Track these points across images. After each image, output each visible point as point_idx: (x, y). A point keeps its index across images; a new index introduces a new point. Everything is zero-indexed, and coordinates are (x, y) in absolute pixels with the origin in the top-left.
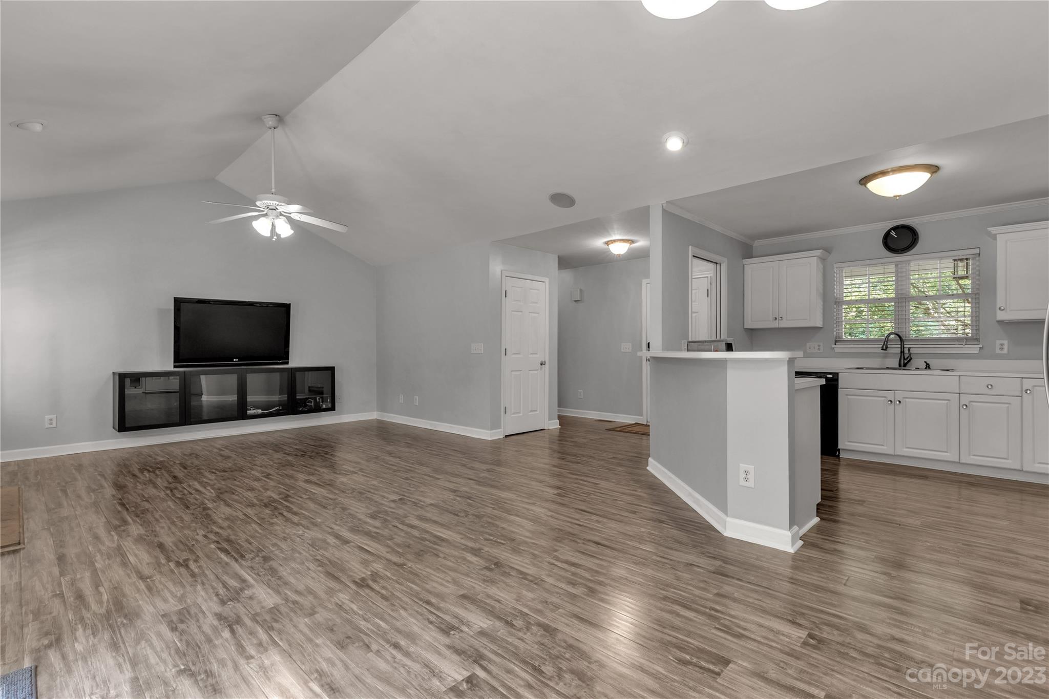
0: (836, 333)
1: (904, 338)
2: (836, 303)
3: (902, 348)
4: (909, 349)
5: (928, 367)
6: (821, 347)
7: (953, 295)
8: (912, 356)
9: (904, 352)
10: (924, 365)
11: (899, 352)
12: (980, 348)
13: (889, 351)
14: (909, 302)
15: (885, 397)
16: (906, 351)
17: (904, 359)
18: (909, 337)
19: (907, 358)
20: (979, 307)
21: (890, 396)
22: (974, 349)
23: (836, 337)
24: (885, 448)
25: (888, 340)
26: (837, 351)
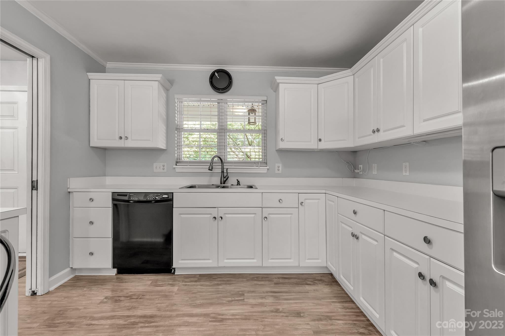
0: (177, 155)
1: (224, 161)
2: (177, 129)
3: (223, 168)
4: (227, 169)
5: (238, 183)
6: (165, 168)
7: (252, 130)
8: (229, 175)
9: (223, 172)
10: (236, 183)
11: (221, 171)
12: (268, 169)
13: (214, 171)
14: (226, 132)
15: (211, 214)
16: (225, 171)
17: (224, 177)
18: (227, 160)
19: (226, 176)
20: (266, 140)
21: (214, 212)
22: (263, 170)
23: (177, 159)
24: (210, 261)
25: (213, 161)
26: (177, 170)
